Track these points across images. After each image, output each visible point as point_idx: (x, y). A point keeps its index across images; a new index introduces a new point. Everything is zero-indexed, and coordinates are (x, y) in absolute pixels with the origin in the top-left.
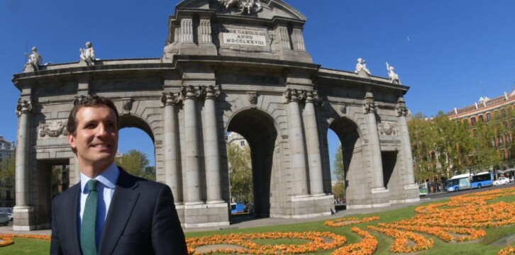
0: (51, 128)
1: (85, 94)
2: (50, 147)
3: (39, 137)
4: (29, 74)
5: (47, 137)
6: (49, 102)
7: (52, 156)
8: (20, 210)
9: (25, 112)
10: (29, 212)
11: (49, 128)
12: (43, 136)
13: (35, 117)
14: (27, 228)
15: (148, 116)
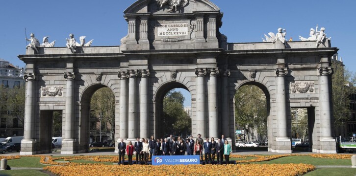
0: (50, 91)
1: (71, 71)
2: (49, 102)
3: (42, 96)
4: (31, 56)
5: (47, 96)
6: (47, 74)
7: (51, 108)
8: (26, 142)
9: (30, 80)
10: (33, 143)
11: (49, 90)
12: (45, 95)
13: (38, 83)
14: (30, 153)
15: (112, 85)
